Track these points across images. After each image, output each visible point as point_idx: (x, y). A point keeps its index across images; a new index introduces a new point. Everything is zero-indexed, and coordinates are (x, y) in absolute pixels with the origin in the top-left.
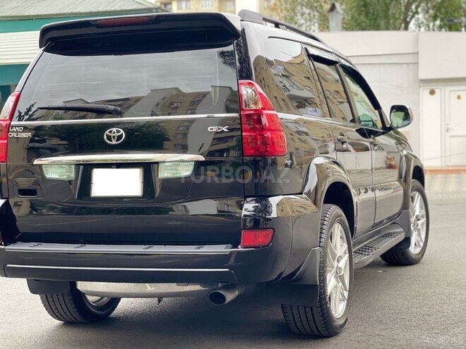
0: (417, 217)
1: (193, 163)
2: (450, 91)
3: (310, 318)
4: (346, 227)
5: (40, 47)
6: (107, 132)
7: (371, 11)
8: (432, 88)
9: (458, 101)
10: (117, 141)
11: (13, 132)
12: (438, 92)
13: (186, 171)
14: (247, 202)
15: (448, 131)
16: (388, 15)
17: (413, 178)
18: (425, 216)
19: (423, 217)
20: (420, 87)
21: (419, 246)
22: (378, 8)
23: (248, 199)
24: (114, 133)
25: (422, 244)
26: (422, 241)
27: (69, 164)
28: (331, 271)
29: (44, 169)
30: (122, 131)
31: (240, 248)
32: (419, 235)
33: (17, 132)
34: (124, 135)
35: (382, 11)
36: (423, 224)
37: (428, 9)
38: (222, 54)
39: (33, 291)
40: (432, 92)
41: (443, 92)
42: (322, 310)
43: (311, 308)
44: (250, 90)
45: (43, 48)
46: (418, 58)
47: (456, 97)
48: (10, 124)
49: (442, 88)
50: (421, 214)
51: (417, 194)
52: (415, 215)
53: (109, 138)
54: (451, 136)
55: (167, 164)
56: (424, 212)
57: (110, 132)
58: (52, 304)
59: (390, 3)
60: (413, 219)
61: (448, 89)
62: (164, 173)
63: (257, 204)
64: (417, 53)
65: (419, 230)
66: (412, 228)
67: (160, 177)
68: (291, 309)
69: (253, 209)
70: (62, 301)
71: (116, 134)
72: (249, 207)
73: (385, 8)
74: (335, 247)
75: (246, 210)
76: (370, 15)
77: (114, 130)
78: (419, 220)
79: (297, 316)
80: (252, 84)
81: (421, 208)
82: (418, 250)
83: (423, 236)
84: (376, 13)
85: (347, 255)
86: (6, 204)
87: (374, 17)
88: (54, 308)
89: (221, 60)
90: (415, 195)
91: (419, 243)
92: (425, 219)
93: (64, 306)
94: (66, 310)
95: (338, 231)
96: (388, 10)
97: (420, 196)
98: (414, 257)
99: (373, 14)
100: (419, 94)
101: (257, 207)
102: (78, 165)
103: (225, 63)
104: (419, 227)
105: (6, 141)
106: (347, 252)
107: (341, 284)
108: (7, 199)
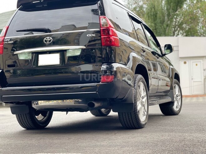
0: (177, 95)
1: (81, 50)
2: (193, 62)
3: (130, 119)
4: (146, 85)
5: (17, 8)
6: (45, 39)
7: (158, 31)
8: (185, 61)
9: (196, 66)
10: (49, 42)
11: (6, 41)
12: (187, 62)
13: (78, 53)
14: (103, 65)
15: (192, 79)
16: (166, 33)
17: (175, 78)
18: (180, 95)
19: (179, 96)
20: (180, 60)
21: (178, 108)
22: (161, 30)
23: (104, 64)
24: (48, 39)
25: (179, 107)
26: (179, 106)
27: (29, 53)
28: (139, 101)
29: (18, 56)
30: (51, 38)
31: (100, 83)
32: (178, 103)
33: (7, 41)
34: (52, 40)
35: (163, 31)
36: (179, 99)
37: (183, 33)
38: (93, 10)
39: (13, 113)
40: (185, 63)
41: (190, 62)
42: (135, 115)
43: (131, 113)
44: (104, 20)
45: (18, 9)
46: (178, 48)
47: (195, 65)
48: (4, 39)
49: (189, 61)
50: (178, 94)
51: (177, 85)
52: (176, 94)
53: (46, 41)
54: (194, 82)
55: (70, 50)
56: (180, 93)
57: (46, 39)
58: (21, 119)
59: (166, 28)
60: (175, 96)
61: (192, 61)
62: (69, 54)
63: (107, 66)
64: (178, 46)
65: (178, 101)
66: (175, 99)
67: (67, 56)
68: (122, 114)
69: (106, 68)
70: (25, 118)
71: (49, 40)
72: (104, 67)
73: (164, 30)
74: (141, 91)
75: (103, 68)
76: (158, 33)
77: (48, 38)
78: (177, 97)
79: (125, 119)
80: (105, 17)
81: (178, 92)
82: (178, 109)
83: (180, 104)
84: (160, 32)
85: (146, 97)
86: (2, 71)
87: (160, 34)
88: (22, 121)
89: (93, 13)
90: (176, 86)
91: (178, 107)
92: (180, 97)
93: (26, 120)
94: (27, 122)
95: (142, 86)
96: (165, 31)
97: (178, 86)
98: (175, 111)
99: (159, 33)
100: (179, 63)
101: (108, 67)
102: (33, 53)
103: (94, 14)
104: (178, 99)
105: (3, 45)
106: (146, 96)
107: (143, 108)
108: (3, 69)
